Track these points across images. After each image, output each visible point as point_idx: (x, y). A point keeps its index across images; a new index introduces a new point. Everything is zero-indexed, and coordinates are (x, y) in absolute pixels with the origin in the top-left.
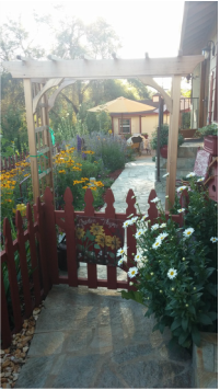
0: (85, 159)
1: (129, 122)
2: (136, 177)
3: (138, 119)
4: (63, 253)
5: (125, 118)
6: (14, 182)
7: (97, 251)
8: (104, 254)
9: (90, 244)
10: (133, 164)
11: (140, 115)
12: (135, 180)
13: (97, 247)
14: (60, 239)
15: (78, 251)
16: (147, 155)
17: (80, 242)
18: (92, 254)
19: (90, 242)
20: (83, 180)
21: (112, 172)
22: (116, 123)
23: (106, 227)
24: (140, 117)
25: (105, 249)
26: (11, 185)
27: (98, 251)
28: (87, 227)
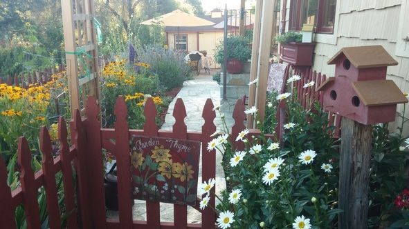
0: (139, 72)
1: (185, 39)
2: (197, 95)
3: (195, 35)
4: (112, 186)
5: (181, 33)
6: (48, 96)
7: (160, 185)
8: (170, 188)
9: (150, 174)
10: (192, 82)
11: (198, 31)
12: (195, 98)
13: (160, 178)
14: (109, 167)
15: (134, 185)
16: (206, 74)
17: (136, 172)
18: (154, 188)
19: (152, 172)
20: (137, 95)
21: (169, 90)
22: (172, 39)
23: (173, 151)
24: (198, 33)
25: (172, 181)
26: (44, 99)
27: (163, 184)
28: (148, 152)
